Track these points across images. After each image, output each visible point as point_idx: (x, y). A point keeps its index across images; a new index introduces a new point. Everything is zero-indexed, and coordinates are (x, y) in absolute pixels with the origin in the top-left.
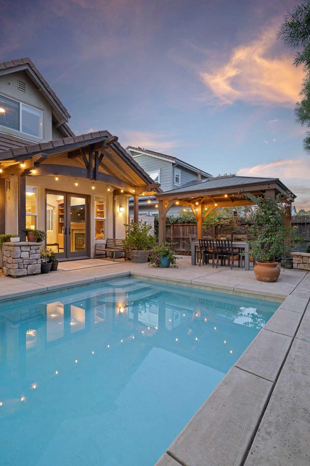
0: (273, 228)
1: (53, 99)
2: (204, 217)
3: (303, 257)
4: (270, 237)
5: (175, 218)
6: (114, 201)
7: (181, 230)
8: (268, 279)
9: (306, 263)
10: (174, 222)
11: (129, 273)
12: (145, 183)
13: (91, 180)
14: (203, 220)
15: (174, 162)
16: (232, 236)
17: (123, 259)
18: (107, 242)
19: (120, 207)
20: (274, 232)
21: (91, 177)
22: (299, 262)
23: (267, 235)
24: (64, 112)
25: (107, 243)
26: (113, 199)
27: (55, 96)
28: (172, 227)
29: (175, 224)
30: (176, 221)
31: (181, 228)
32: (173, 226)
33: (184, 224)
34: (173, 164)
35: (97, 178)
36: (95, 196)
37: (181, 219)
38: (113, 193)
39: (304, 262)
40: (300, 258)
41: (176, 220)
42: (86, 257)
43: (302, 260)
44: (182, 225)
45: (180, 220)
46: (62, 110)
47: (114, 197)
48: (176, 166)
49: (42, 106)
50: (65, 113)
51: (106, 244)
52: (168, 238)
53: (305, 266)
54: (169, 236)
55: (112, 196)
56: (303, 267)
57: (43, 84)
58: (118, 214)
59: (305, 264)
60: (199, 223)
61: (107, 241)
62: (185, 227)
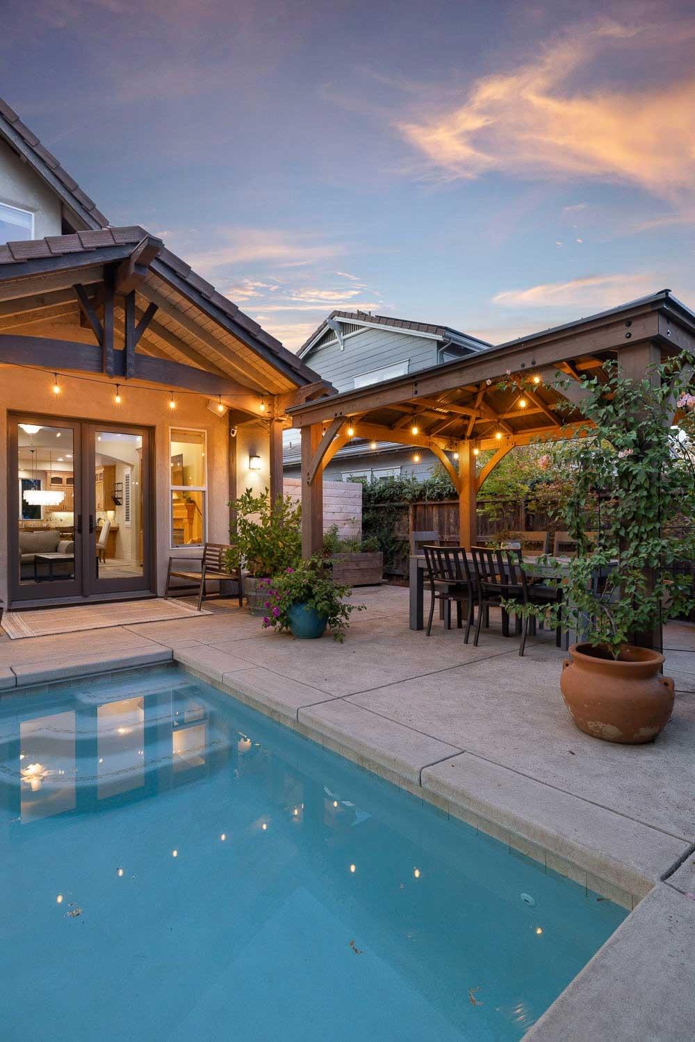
0: (643, 505)
1: (52, 177)
2: (479, 476)
4: (633, 544)
5: (419, 485)
6: (232, 444)
7: (436, 520)
8: (611, 730)
10: (414, 496)
11: (170, 657)
12: (294, 386)
13: (111, 376)
14: (476, 485)
15: (440, 338)
16: (551, 536)
17: (235, 602)
18: (205, 552)
19: (251, 457)
20: (650, 521)
21: (110, 368)
23: (622, 533)
24: (86, 211)
25: (205, 554)
26: (228, 437)
27: (58, 166)
28: (411, 511)
29: (418, 500)
30: (420, 494)
31: (435, 511)
32: (415, 507)
33: (443, 502)
34: (440, 344)
35: (131, 370)
36: (170, 428)
37: (432, 486)
38: (227, 419)
41: (422, 491)
42: (146, 593)
44: (437, 503)
45: (429, 489)
46: (81, 204)
47: (230, 431)
48: (445, 350)
49: (31, 200)
50: (91, 213)
51: (202, 557)
52: (403, 541)
54: (406, 535)
55: (225, 427)
57: (22, 138)
58: (243, 476)
60: (465, 498)
61: (205, 550)
62: (446, 509)
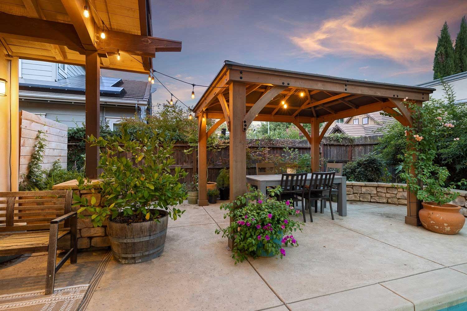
3: (354, 187)
9: (357, 193)
22: (349, 193)
39: (355, 192)
40: (350, 189)
43: (352, 191)
53: (355, 197)
56: (353, 198)
59: (356, 195)
